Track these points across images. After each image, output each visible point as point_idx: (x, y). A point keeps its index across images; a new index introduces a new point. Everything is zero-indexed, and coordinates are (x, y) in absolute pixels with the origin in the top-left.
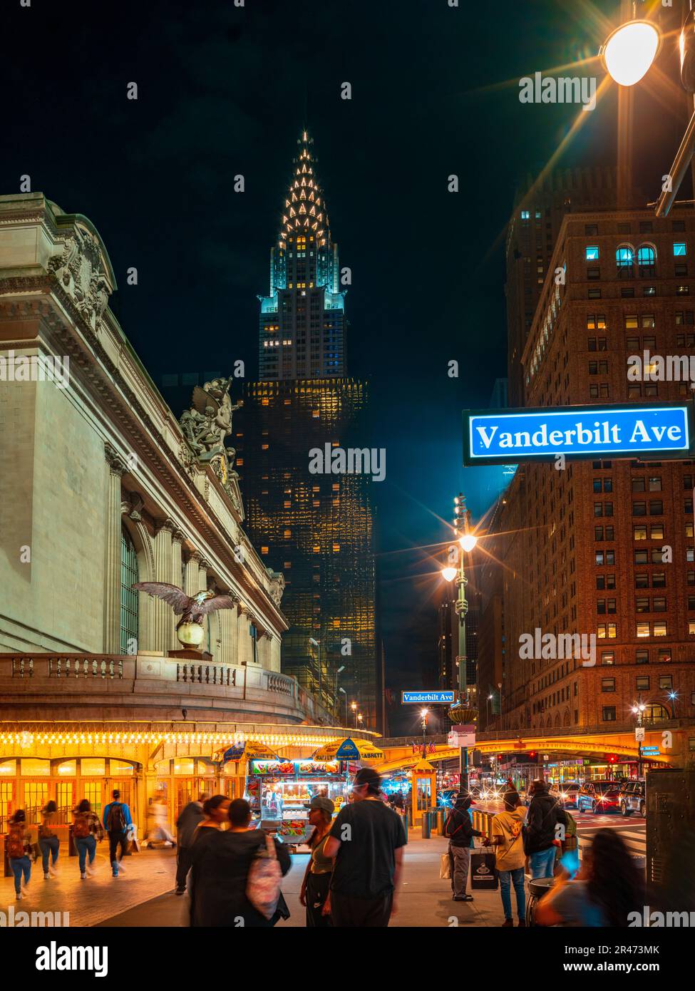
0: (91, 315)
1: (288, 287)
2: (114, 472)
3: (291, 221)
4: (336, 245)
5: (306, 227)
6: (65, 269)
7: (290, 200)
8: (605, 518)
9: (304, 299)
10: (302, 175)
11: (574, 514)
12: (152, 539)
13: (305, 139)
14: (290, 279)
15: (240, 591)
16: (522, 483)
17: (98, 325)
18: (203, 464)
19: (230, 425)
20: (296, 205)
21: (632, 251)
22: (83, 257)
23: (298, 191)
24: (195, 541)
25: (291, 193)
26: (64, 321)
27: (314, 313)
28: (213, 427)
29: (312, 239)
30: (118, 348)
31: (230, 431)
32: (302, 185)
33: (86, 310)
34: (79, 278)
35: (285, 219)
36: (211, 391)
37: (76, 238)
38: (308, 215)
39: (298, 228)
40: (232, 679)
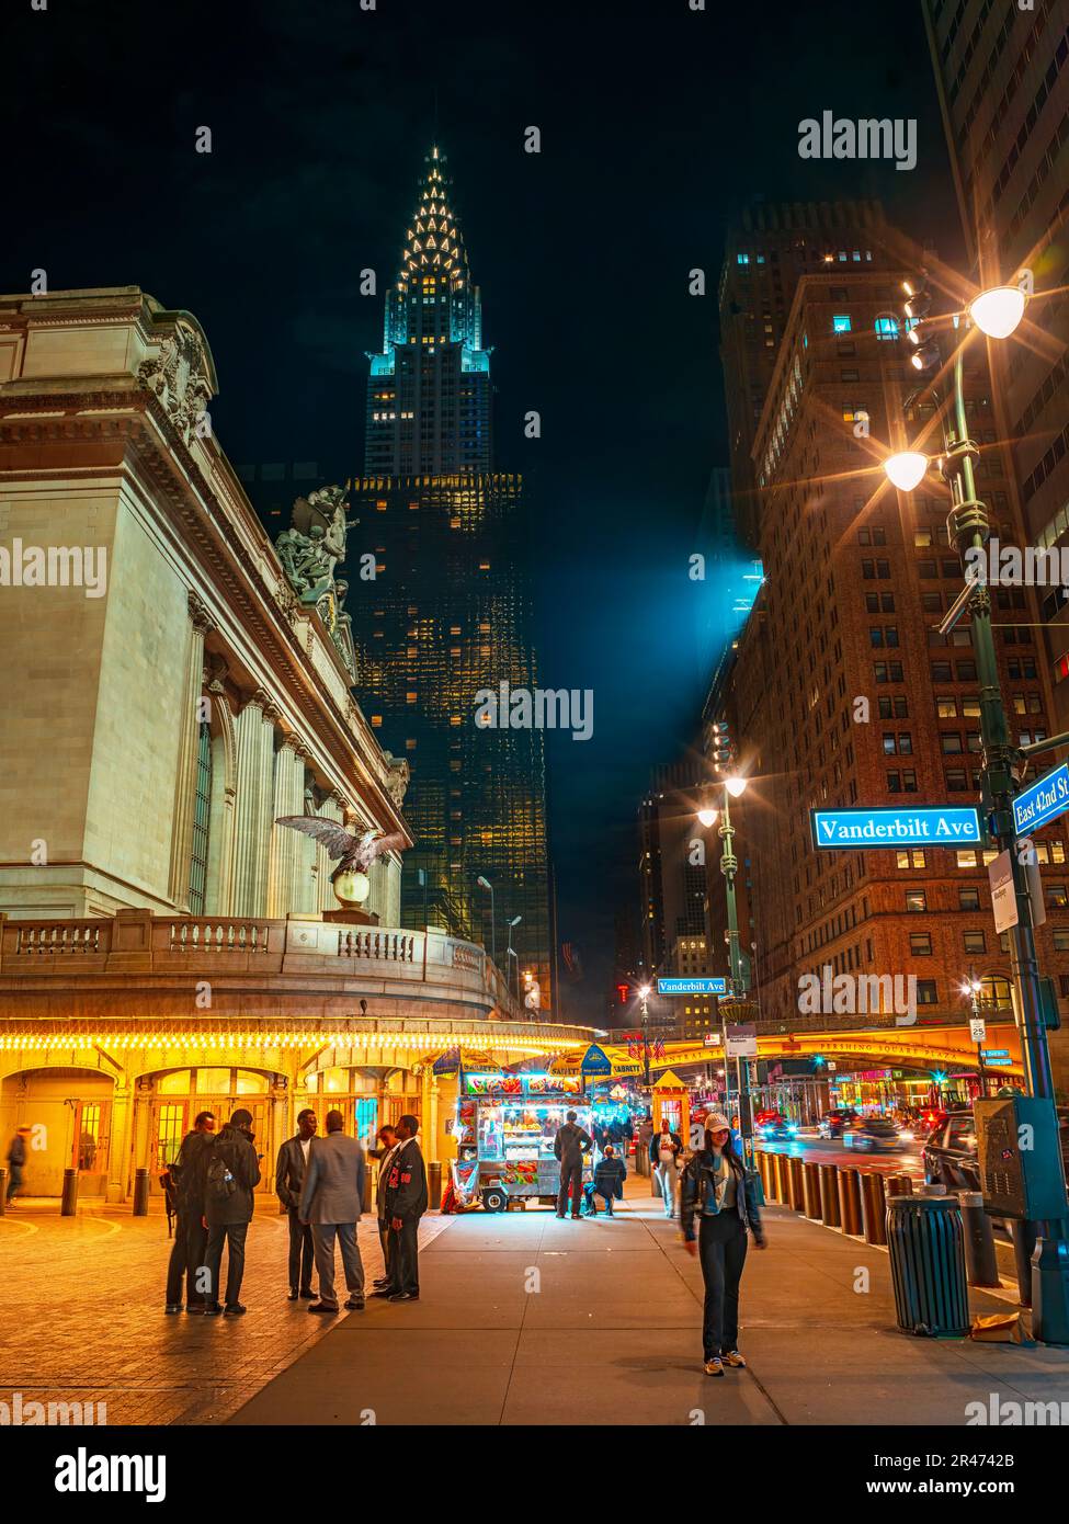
0: (185, 429)
1: (409, 342)
2: (196, 630)
3: (416, 257)
4: (477, 289)
5: (436, 264)
6: (161, 377)
7: (414, 232)
8: (892, 684)
9: (432, 359)
10: (431, 200)
11: (846, 677)
12: (234, 719)
13: (436, 156)
14: (412, 331)
15: (349, 790)
16: (763, 626)
17: (192, 439)
18: (307, 607)
19: (344, 550)
20: (423, 238)
21: (896, 321)
22: (181, 358)
23: (425, 221)
24: (292, 720)
25: (416, 222)
26: (156, 441)
27: (446, 376)
28: (319, 553)
29: (444, 280)
30: (210, 462)
31: (343, 558)
32: (431, 212)
33: (180, 424)
34: (175, 385)
35: (407, 254)
36: (318, 504)
37: (177, 339)
38: (438, 250)
39: (425, 266)
40: (408, 952)
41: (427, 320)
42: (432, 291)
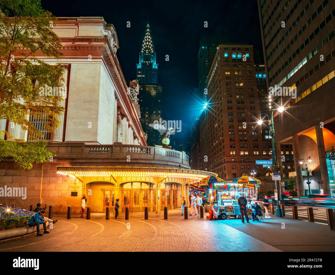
1: (144, 62)
3: (145, 46)
4: (155, 53)
5: (148, 48)
7: (144, 41)
8: (231, 122)
9: (148, 65)
10: (147, 35)
11: (223, 121)
13: (148, 26)
14: (144, 60)
20: (146, 42)
21: (235, 55)
23: (146, 39)
27: (150, 69)
29: (150, 51)
32: (147, 37)
35: (143, 45)
38: (149, 45)
39: (146, 48)
40: (179, 157)
41: (147, 58)
42: (148, 53)
